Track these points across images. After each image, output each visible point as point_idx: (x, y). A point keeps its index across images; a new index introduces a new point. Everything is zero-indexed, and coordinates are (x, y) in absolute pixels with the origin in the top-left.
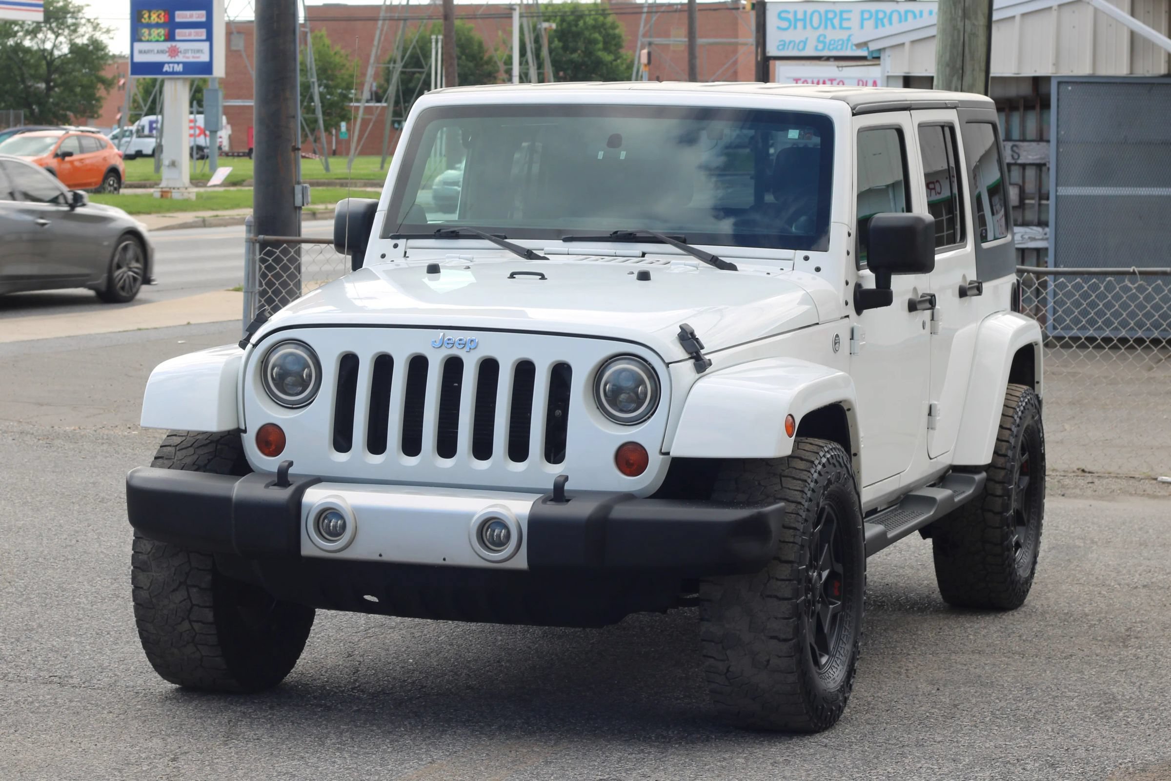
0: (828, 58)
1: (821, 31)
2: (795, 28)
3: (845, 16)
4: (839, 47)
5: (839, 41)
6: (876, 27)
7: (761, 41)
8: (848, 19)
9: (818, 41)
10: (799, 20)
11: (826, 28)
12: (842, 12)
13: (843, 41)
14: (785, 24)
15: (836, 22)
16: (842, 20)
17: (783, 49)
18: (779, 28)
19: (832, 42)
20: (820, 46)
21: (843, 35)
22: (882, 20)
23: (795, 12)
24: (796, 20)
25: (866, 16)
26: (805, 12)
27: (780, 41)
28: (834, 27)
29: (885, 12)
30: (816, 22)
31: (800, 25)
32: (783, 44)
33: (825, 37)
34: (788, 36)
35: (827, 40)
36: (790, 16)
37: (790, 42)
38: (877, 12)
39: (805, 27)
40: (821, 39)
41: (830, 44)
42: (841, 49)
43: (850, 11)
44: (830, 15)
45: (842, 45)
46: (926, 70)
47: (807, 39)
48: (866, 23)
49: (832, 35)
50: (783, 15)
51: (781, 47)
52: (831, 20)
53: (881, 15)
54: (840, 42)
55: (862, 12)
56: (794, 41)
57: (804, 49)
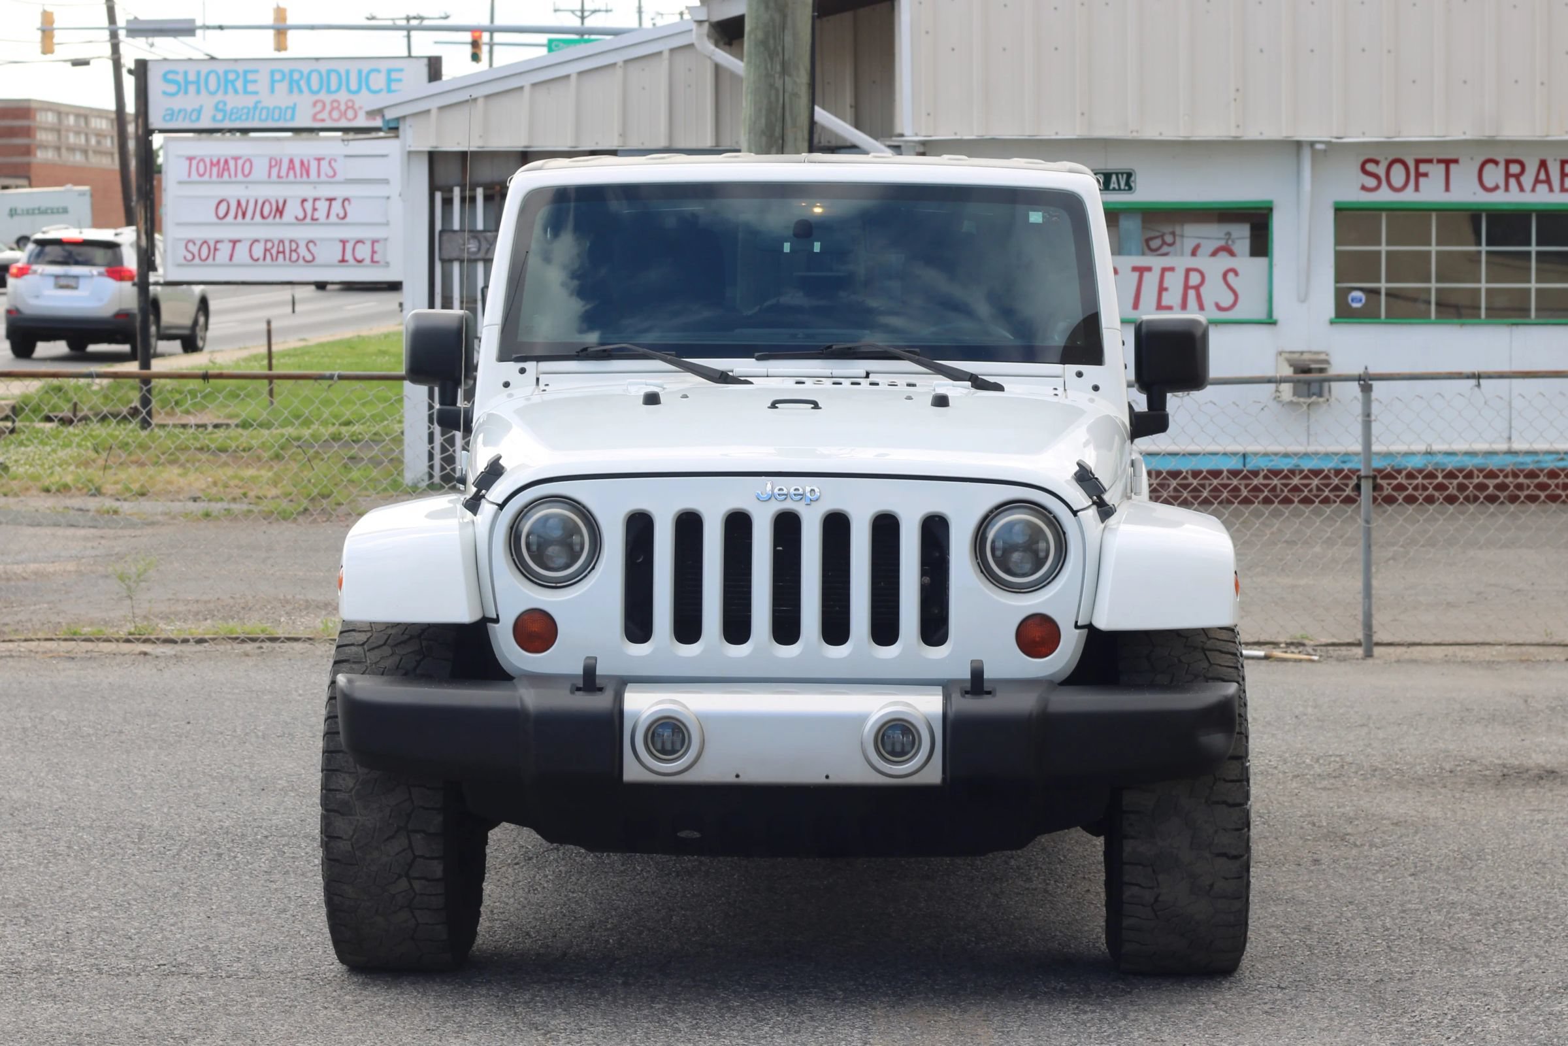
0: (231, 130)
1: (219, 97)
2: (186, 92)
3: (250, 77)
4: (244, 117)
5: (242, 109)
6: (291, 91)
7: (142, 109)
8: (255, 81)
9: (216, 108)
10: (192, 83)
11: (226, 92)
12: (246, 72)
13: (248, 108)
14: (172, 88)
15: (239, 85)
16: (246, 82)
17: (171, 120)
18: (165, 93)
19: (235, 111)
20: (219, 116)
21: (250, 101)
22: (298, 82)
23: (186, 73)
24: (187, 83)
25: (277, 77)
26: (198, 73)
27: (167, 110)
28: (236, 91)
29: (301, 72)
30: (213, 85)
31: (192, 89)
32: (171, 114)
33: (225, 104)
34: (178, 103)
35: (229, 107)
36: (180, 78)
37: (180, 111)
38: (292, 72)
39: (198, 92)
40: (221, 106)
41: (232, 113)
42: (247, 119)
43: (256, 71)
44: (231, 77)
45: (248, 113)
46: (458, 144)
47: (201, 107)
48: (277, 85)
49: (234, 101)
50: (170, 76)
51: (168, 118)
52: (233, 82)
53: (296, 76)
54: (245, 111)
55: (272, 73)
56: (185, 110)
57: (198, 119)
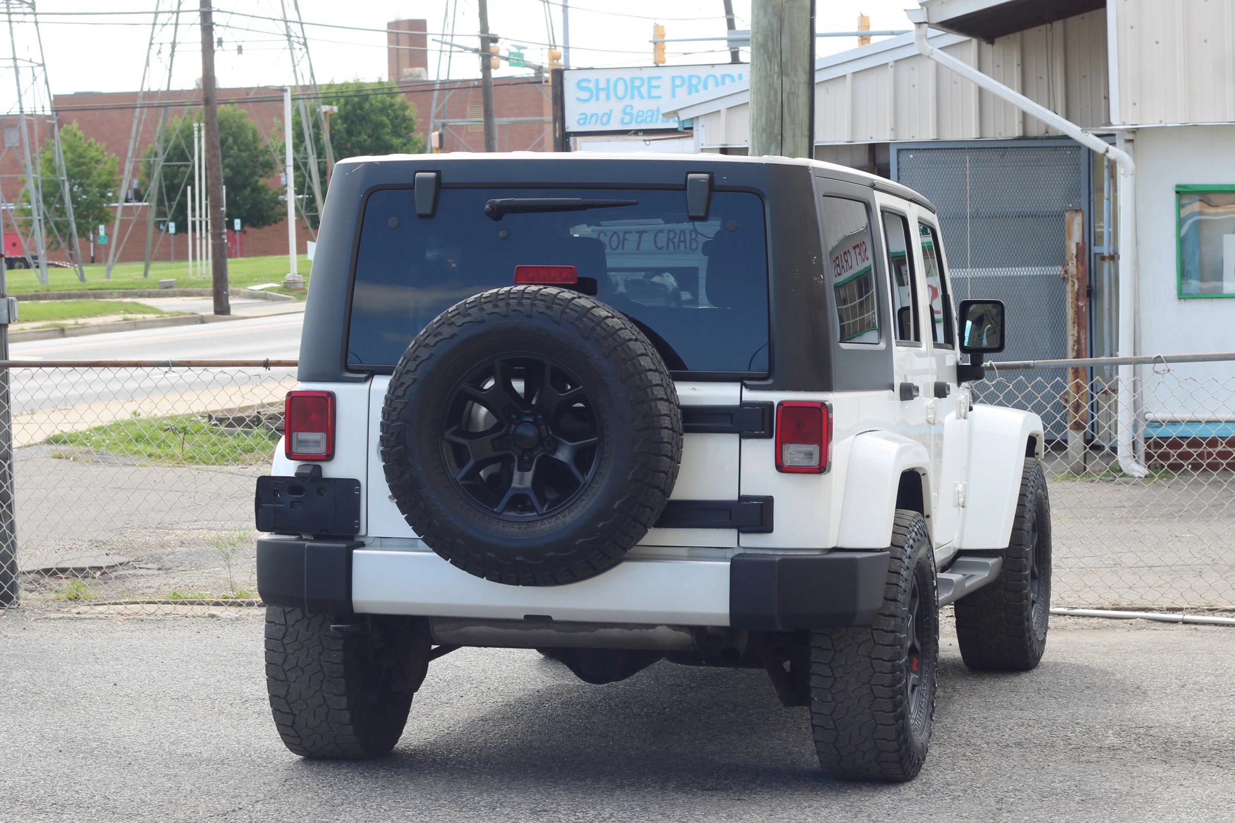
0: (636, 132)
1: (627, 101)
2: (598, 99)
3: (654, 83)
4: (648, 119)
5: (648, 111)
6: (690, 93)
7: (559, 115)
8: (658, 87)
9: (624, 113)
10: (603, 89)
11: (632, 97)
12: (650, 79)
13: (652, 111)
14: (585, 95)
15: (644, 90)
16: (650, 87)
17: (585, 123)
18: (579, 99)
19: (641, 114)
20: (627, 119)
21: (651, 105)
22: (696, 86)
23: (597, 80)
24: (598, 90)
25: (678, 82)
26: (608, 80)
27: (581, 114)
28: (642, 97)
29: (699, 78)
30: (620, 91)
31: (602, 95)
32: (585, 118)
33: (632, 108)
34: (590, 108)
35: (635, 111)
36: (592, 85)
37: (592, 115)
38: (690, 77)
39: (608, 98)
40: (628, 110)
41: (638, 116)
42: (651, 121)
43: (660, 78)
44: (637, 83)
45: (652, 116)
47: (611, 110)
48: (677, 90)
49: (640, 105)
50: (583, 84)
51: (581, 122)
52: (638, 88)
53: (694, 81)
54: (649, 114)
55: (673, 78)
56: (597, 114)
57: (608, 123)
